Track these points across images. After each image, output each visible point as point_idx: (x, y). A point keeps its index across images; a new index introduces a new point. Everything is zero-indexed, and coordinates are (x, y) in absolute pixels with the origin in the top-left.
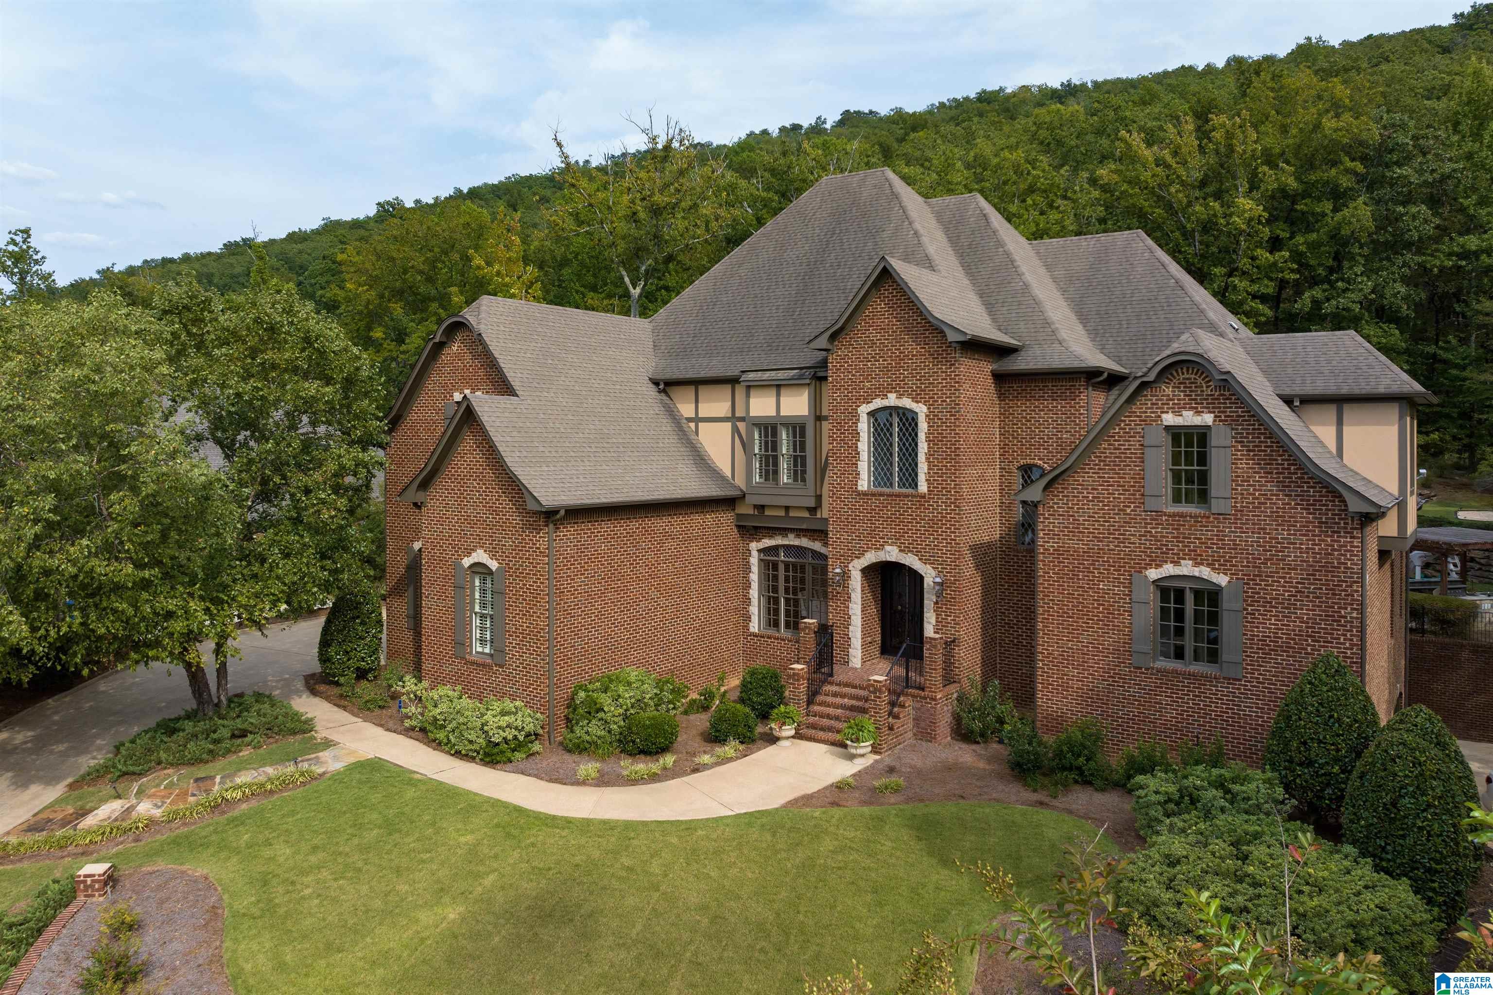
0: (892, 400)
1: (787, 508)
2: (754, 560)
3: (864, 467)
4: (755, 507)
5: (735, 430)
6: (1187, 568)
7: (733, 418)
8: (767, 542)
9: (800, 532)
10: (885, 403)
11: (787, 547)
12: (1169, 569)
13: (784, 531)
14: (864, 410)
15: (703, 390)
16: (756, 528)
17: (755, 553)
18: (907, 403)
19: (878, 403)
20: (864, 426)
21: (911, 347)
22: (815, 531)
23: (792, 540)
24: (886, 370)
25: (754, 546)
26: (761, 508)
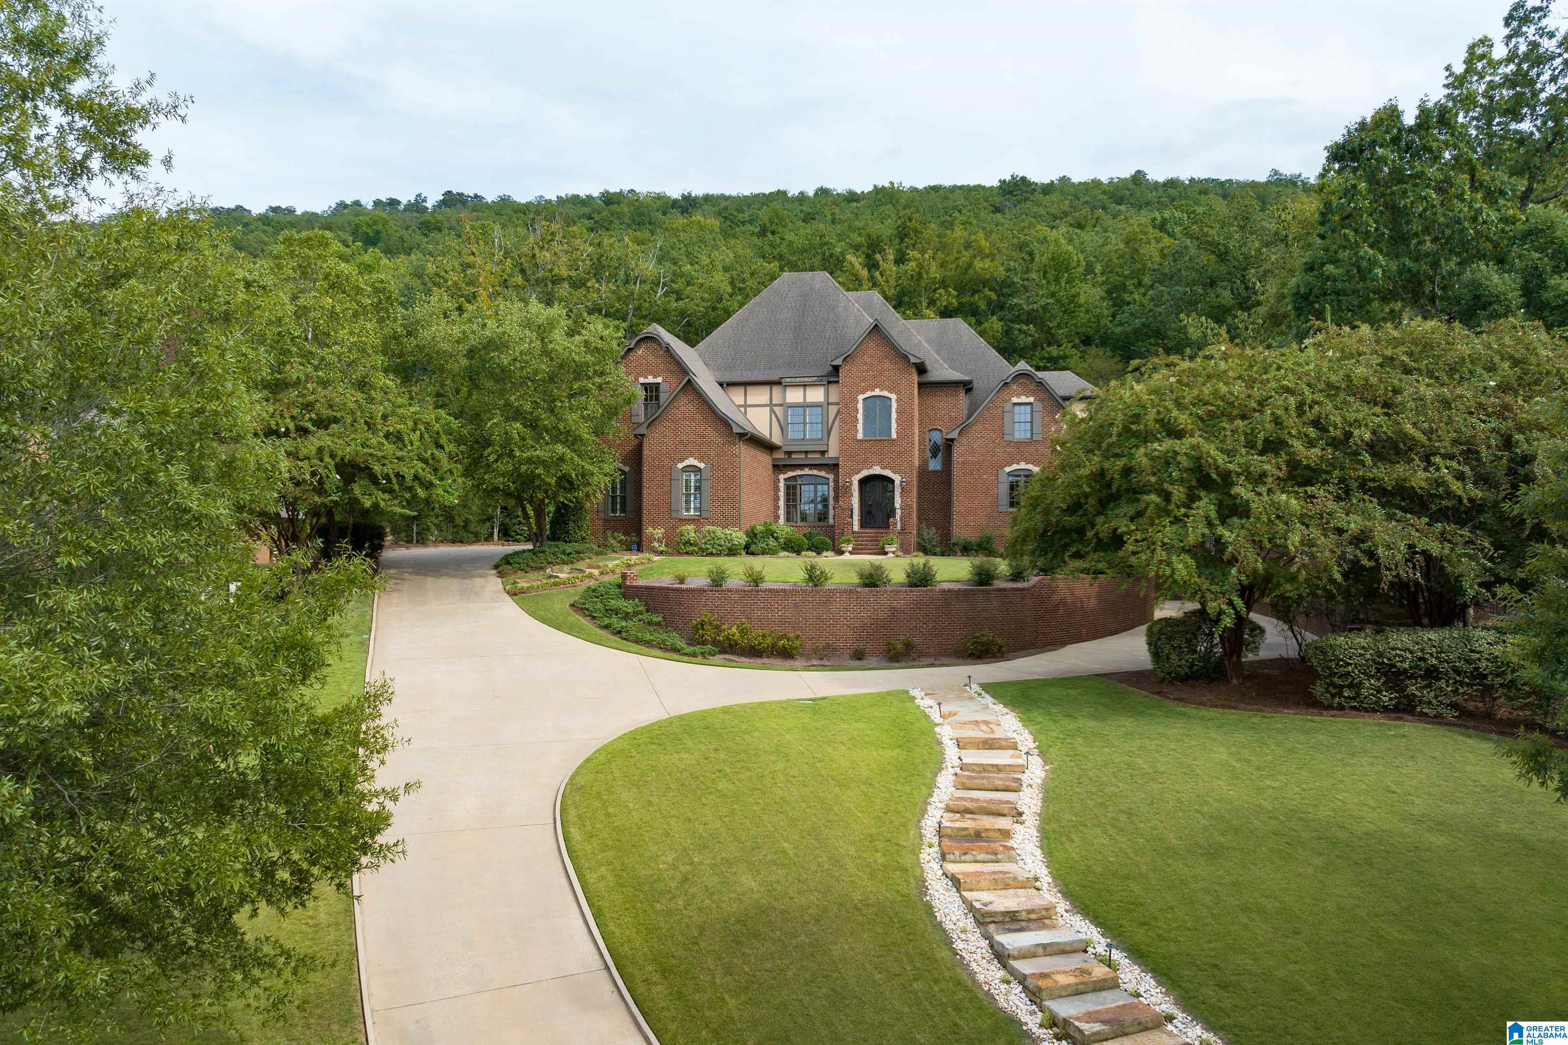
0: (877, 392)
1: (806, 452)
2: (782, 485)
3: (860, 427)
4: (786, 452)
5: (772, 412)
6: (1023, 465)
7: (771, 405)
8: (791, 474)
9: (812, 466)
10: (873, 394)
11: (800, 476)
12: (1015, 467)
13: (801, 466)
14: (861, 397)
15: (750, 389)
16: (785, 466)
17: (782, 480)
18: (885, 393)
19: (869, 394)
20: (860, 406)
21: (887, 365)
22: (821, 465)
23: (807, 471)
24: (874, 377)
25: (782, 477)
26: (789, 453)
